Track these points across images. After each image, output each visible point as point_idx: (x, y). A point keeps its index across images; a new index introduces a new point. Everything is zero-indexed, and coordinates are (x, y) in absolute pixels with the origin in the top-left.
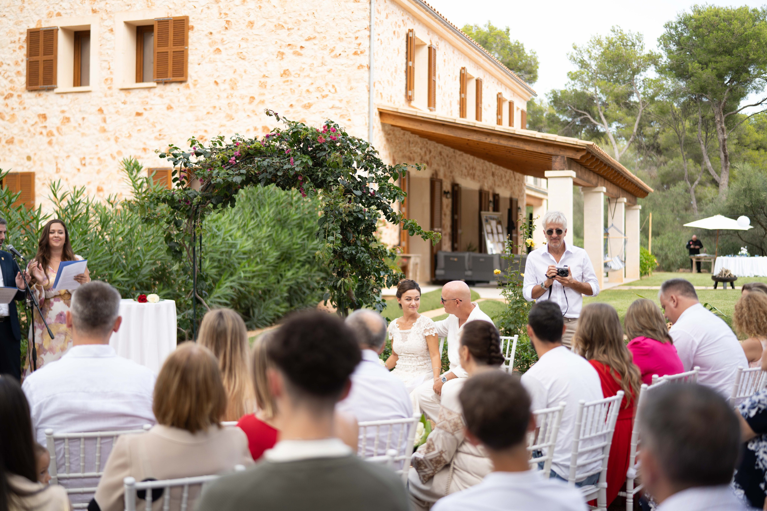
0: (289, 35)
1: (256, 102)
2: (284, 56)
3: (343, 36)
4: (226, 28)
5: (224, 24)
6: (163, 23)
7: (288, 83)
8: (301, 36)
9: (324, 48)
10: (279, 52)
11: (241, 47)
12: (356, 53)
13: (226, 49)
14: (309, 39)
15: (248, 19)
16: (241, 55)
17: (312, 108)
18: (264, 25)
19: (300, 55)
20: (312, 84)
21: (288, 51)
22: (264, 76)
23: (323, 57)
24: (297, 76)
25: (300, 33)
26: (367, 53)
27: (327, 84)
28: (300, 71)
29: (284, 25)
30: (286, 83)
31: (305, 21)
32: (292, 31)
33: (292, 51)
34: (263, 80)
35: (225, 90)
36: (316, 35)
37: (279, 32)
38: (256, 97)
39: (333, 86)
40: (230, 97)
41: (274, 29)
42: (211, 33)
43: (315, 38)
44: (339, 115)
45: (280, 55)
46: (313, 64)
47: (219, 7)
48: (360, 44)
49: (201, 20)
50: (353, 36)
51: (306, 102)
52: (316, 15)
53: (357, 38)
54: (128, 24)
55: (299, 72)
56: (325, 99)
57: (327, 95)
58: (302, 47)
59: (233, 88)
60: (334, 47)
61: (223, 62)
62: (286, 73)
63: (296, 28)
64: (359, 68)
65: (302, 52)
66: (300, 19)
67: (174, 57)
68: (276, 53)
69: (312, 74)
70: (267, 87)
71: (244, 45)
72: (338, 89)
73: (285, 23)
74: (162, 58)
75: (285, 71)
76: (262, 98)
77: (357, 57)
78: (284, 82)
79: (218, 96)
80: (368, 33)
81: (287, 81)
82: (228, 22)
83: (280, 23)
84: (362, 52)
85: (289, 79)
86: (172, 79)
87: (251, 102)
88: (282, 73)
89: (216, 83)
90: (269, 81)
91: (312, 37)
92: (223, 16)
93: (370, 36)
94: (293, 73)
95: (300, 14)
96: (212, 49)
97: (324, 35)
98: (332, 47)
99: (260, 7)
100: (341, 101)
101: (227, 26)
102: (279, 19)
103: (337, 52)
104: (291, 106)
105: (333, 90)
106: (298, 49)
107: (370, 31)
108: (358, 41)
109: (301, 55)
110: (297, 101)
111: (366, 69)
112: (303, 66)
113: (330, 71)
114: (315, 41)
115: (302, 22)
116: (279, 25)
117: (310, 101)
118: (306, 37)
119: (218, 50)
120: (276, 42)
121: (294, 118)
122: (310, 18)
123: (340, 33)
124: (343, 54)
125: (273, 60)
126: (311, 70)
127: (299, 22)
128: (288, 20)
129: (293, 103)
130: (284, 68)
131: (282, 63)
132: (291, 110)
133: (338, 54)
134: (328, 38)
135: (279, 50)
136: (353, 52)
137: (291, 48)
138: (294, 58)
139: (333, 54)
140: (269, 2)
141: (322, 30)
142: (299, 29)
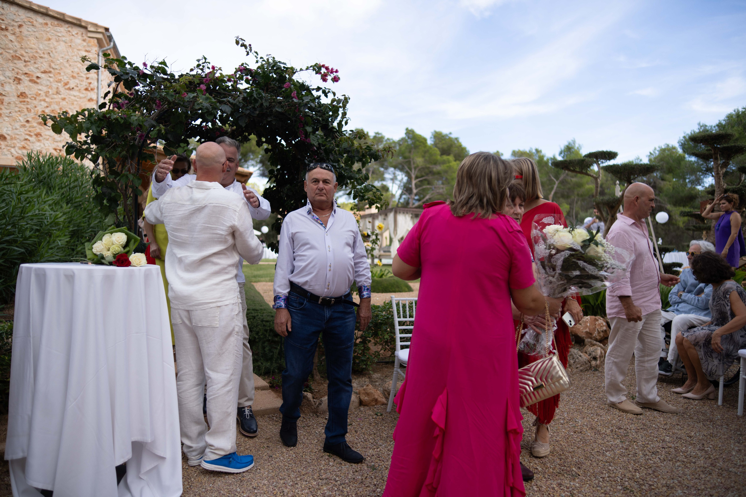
2: (21, 82)
3: (75, 75)
8: (37, 68)
9: (59, 81)
10: (16, 77)
12: (86, 89)
14: (45, 72)
18: (1, 54)
19: (35, 82)
20: (47, 107)
21: (25, 79)
22: (1, 94)
23: (57, 88)
24: (33, 99)
25: (36, 66)
28: (36, 95)
29: (21, 57)
30: (23, 103)
31: (41, 57)
32: (29, 63)
33: (28, 79)
36: (51, 70)
37: (16, 61)
41: (11, 58)
43: (50, 72)
45: (16, 80)
46: (48, 92)
48: (90, 83)
50: (84, 76)
52: (51, 54)
53: (88, 78)
55: (35, 96)
58: (38, 77)
60: (68, 82)
62: (22, 95)
63: (32, 62)
64: (90, 100)
65: (38, 81)
66: (36, 55)
68: (13, 78)
69: (47, 100)
70: (4, 103)
73: (22, 56)
75: (22, 93)
77: (87, 92)
78: (21, 102)
81: (24, 102)
83: (17, 55)
84: (92, 89)
88: (19, 94)
91: (47, 70)
94: (29, 96)
95: (37, 52)
97: (58, 71)
98: (66, 81)
102: (16, 51)
103: (72, 84)
104: (28, 121)
106: (35, 79)
108: (89, 81)
109: (37, 83)
110: (33, 118)
111: (96, 102)
112: (39, 92)
113: (64, 99)
114: (51, 75)
115: (38, 57)
116: (16, 56)
118: (42, 70)
120: (13, 70)
121: (30, 131)
122: (46, 56)
123: (72, 72)
124: (76, 88)
125: (9, 83)
126: (46, 96)
127: (36, 57)
128: (25, 54)
129: (30, 119)
130: (21, 91)
131: (19, 86)
132: (27, 125)
133: (71, 88)
134: (62, 74)
135: (16, 76)
136: (85, 87)
137: (28, 77)
138: (31, 84)
139: (67, 87)
140: (5, 36)
141: (57, 67)
142: (35, 63)
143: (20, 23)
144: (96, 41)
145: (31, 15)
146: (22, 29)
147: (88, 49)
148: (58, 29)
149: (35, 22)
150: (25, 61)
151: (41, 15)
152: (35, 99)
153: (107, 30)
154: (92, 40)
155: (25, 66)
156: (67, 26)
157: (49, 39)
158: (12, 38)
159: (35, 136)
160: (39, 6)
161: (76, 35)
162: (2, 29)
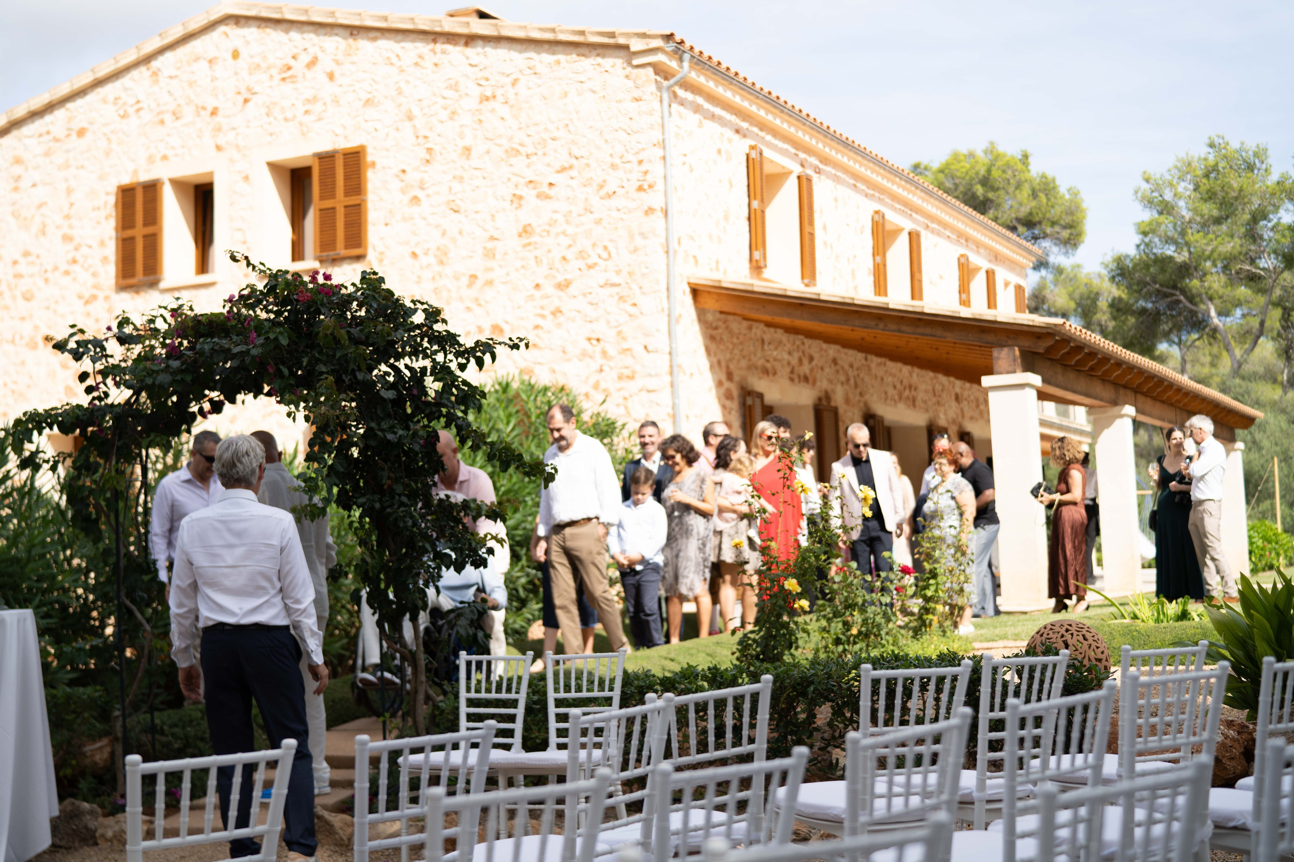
1: (479, 283)
2: (522, 202)
3: (617, 161)
4: (428, 161)
5: (424, 155)
6: (326, 158)
7: (531, 248)
8: (549, 165)
9: (588, 183)
10: (514, 195)
11: (453, 191)
12: (640, 189)
13: (428, 196)
14: (563, 170)
15: (461, 143)
16: (452, 205)
17: (571, 288)
18: (488, 152)
19: (548, 197)
20: (570, 246)
21: (529, 194)
22: (492, 238)
23: (586, 199)
24: (545, 234)
25: (547, 160)
26: (660, 186)
27: (594, 245)
28: (550, 225)
29: (520, 148)
30: (528, 248)
31: (554, 139)
32: (534, 158)
33: (534, 192)
34: (490, 245)
35: (429, 265)
36: (574, 161)
37: (512, 160)
38: (479, 275)
39: (605, 248)
40: (437, 277)
41: (504, 156)
42: (404, 171)
43: (571, 167)
44: (616, 298)
45: (516, 201)
46: (570, 212)
47: (414, 127)
48: (646, 173)
49: (387, 150)
50: (634, 159)
51: (560, 278)
52: (571, 127)
53: (640, 162)
54: (275, 168)
55: (547, 228)
56: (591, 271)
57: (596, 264)
58: (551, 184)
59: (441, 263)
60: (604, 181)
61: (424, 219)
62: (526, 231)
63: (540, 153)
64: (646, 213)
65: (552, 192)
66: (546, 136)
67: (346, 215)
68: (509, 197)
69: (570, 230)
70: (497, 256)
71: (456, 187)
72: (613, 252)
73: (522, 145)
74: (327, 219)
75: (525, 227)
76: (490, 276)
77: (642, 194)
78: (525, 246)
79: (419, 277)
80: (660, 152)
81: (529, 244)
82: (429, 150)
83: (515, 146)
84: (650, 186)
85: (532, 239)
86: (343, 252)
87: (470, 285)
88: (521, 230)
89: (414, 255)
90: (500, 247)
91: (567, 165)
92: (421, 140)
93: (664, 158)
94: (538, 230)
95: (546, 129)
96: (406, 199)
97: (585, 161)
98: (600, 181)
99: (480, 121)
100: (618, 272)
101: (428, 157)
102: (511, 139)
103: (609, 188)
104: (537, 286)
105: (605, 255)
106: (545, 189)
107: (664, 148)
108: (644, 168)
109: (551, 198)
110: (546, 277)
111: (660, 214)
112: (555, 217)
113: (598, 222)
114: (573, 173)
115: (549, 141)
116: (513, 149)
117: (568, 276)
118: (558, 167)
119: (415, 200)
120: (509, 179)
121: (542, 308)
122: (562, 133)
124: (620, 191)
125: (505, 210)
126: (567, 222)
127: (545, 141)
129: (540, 281)
130: (524, 222)
131: (519, 213)
132: (537, 294)
133: (611, 192)
134: (594, 165)
135: (514, 191)
136: (636, 186)
137: (534, 188)
139: (603, 192)
141: (582, 152)
142: (544, 154)
143: (514, 77)
144: (650, 70)
146: (519, 87)
147: (637, 93)
150: (528, 156)
151: (546, 46)
152: (548, 233)
153: (669, 37)
154: (641, 71)
155: (528, 166)
157: (566, 94)
159: (550, 317)
162: (487, 99)
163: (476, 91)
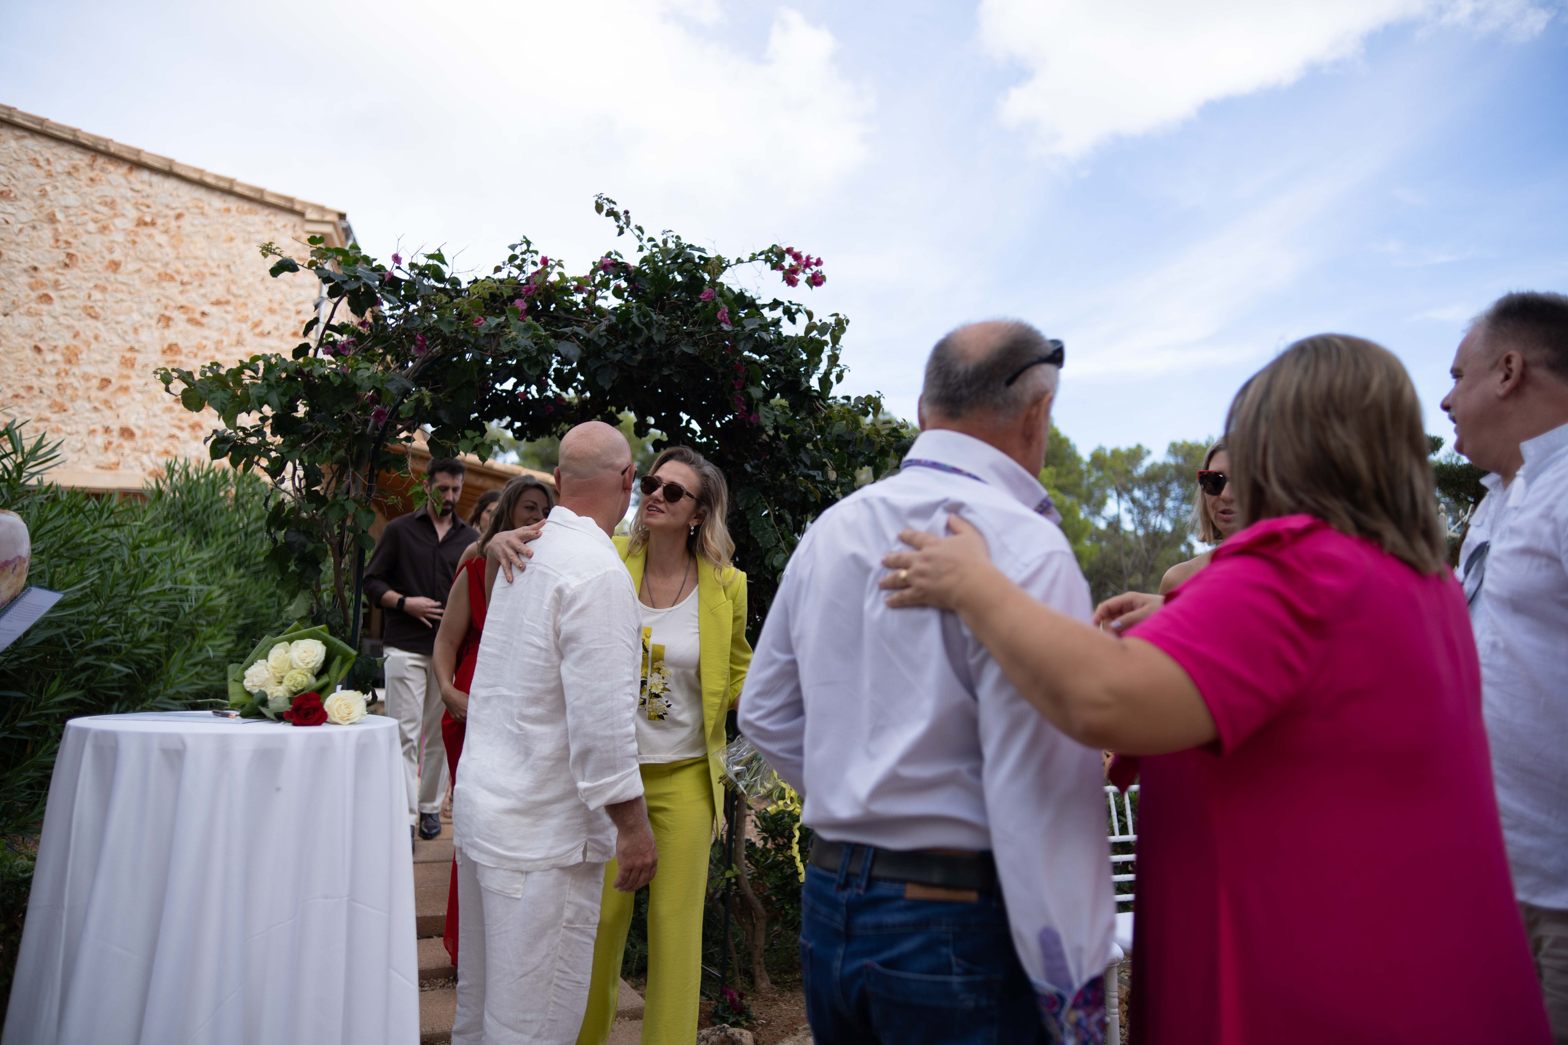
0: (182, 292)
1: (111, 388)
2: (171, 323)
3: (275, 306)
4: (66, 265)
5: (62, 257)
8: (204, 296)
9: (244, 319)
10: (163, 315)
11: (93, 298)
12: (297, 334)
13: (62, 297)
14: (218, 303)
15: (109, 257)
16: (91, 311)
18: (139, 271)
19: (198, 323)
21: (179, 317)
22: (132, 349)
23: (239, 334)
24: (192, 355)
25: (202, 291)
28: (199, 348)
29: (175, 275)
31: (214, 275)
32: (189, 287)
33: (185, 317)
34: (128, 355)
35: (54, 362)
36: (231, 298)
37: (165, 284)
38: (113, 380)
40: (63, 374)
41: (156, 278)
42: (35, 269)
45: (163, 320)
46: (222, 341)
47: (56, 230)
49: (18, 244)
50: (293, 309)
52: (233, 268)
53: (298, 313)
55: (195, 350)
58: (203, 314)
59: (70, 362)
60: (261, 321)
61: (55, 318)
62: (172, 348)
63: (196, 283)
65: (204, 320)
66: (205, 270)
68: (157, 316)
69: (219, 356)
70: (136, 366)
71: (97, 295)
73: (178, 272)
75: (171, 345)
76: (125, 383)
79: (40, 371)
81: (175, 361)
82: (70, 256)
83: (169, 271)
85: (178, 358)
87: (101, 387)
88: (166, 346)
89: (38, 349)
90: (140, 358)
91: (223, 300)
92: (62, 244)
94: (185, 351)
95: (205, 264)
96: (34, 295)
97: (243, 301)
98: (256, 320)
99: (134, 242)
101: (67, 261)
102: (167, 264)
103: (267, 327)
106: (197, 316)
108: (301, 318)
109: (202, 325)
112: (204, 342)
114: (230, 308)
115: (208, 275)
116: (166, 274)
118: (213, 299)
119: (46, 298)
120: (159, 300)
121: (181, 420)
122: (223, 271)
123: (271, 301)
124: (275, 333)
125: (150, 326)
126: (217, 349)
127: (203, 275)
128: (183, 269)
130: (170, 341)
131: (166, 332)
133: (266, 331)
134: (251, 305)
135: (163, 312)
136: (293, 330)
137: (185, 313)
138: (190, 327)
139: (258, 330)
140: (150, 236)
141: (242, 292)
142: (201, 286)
143: (178, 211)
145: (201, 194)
146: (183, 222)
148: (251, 218)
149: (207, 208)
150: (182, 283)
151: (218, 194)
152: (196, 356)
153: (342, 216)
156: (266, 211)
157: (232, 239)
158: (162, 239)
159: (188, 430)
160: (217, 177)
161: (282, 230)
162: (146, 224)
163: (133, 214)
